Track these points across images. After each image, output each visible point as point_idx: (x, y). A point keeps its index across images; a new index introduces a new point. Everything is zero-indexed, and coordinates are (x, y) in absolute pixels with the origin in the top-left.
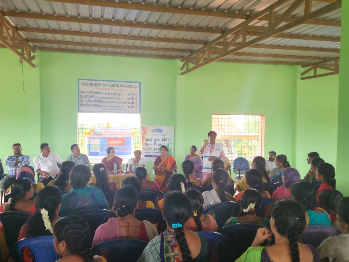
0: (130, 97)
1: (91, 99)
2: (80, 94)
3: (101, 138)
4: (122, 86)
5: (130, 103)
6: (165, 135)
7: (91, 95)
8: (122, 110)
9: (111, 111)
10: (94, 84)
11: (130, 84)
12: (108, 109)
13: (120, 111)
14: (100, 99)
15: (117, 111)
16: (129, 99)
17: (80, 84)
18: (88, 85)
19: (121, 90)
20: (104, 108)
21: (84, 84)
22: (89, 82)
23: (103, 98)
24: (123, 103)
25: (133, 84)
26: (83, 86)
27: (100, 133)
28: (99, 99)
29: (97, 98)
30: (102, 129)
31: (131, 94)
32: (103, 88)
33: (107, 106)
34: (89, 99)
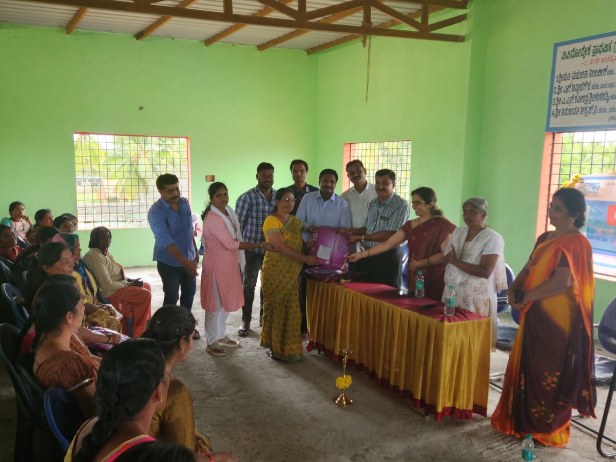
1: (579, 95)
2: (556, 84)
7: (580, 81)
10: (592, 48)
14: (604, 90)
17: (559, 55)
18: (576, 55)
20: (611, 114)
21: (567, 54)
22: (579, 46)
23: (611, 86)
26: (566, 60)
27: (595, 187)
28: (600, 91)
29: (596, 87)
30: (600, 178)
34: (575, 93)
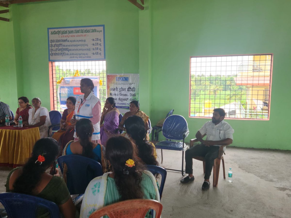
0: (94, 42)
1: (59, 48)
2: (50, 44)
3: (68, 88)
4: (86, 31)
5: (95, 49)
6: (131, 84)
7: (59, 43)
8: (87, 57)
9: (76, 59)
10: (61, 32)
11: (93, 28)
12: (73, 57)
13: (85, 59)
15: (83, 59)
16: (93, 45)
17: (50, 33)
18: (56, 33)
19: (85, 36)
20: (70, 56)
21: (52, 32)
22: (56, 30)
23: (69, 46)
24: (88, 50)
25: (97, 28)
26: (52, 35)
27: (68, 82)
28: (66, 47)
29: (64, 46)
30: (70, 78)
31: (95, 39)
32: (69, 35)
33: (73, 54)
34: (57, 47)
